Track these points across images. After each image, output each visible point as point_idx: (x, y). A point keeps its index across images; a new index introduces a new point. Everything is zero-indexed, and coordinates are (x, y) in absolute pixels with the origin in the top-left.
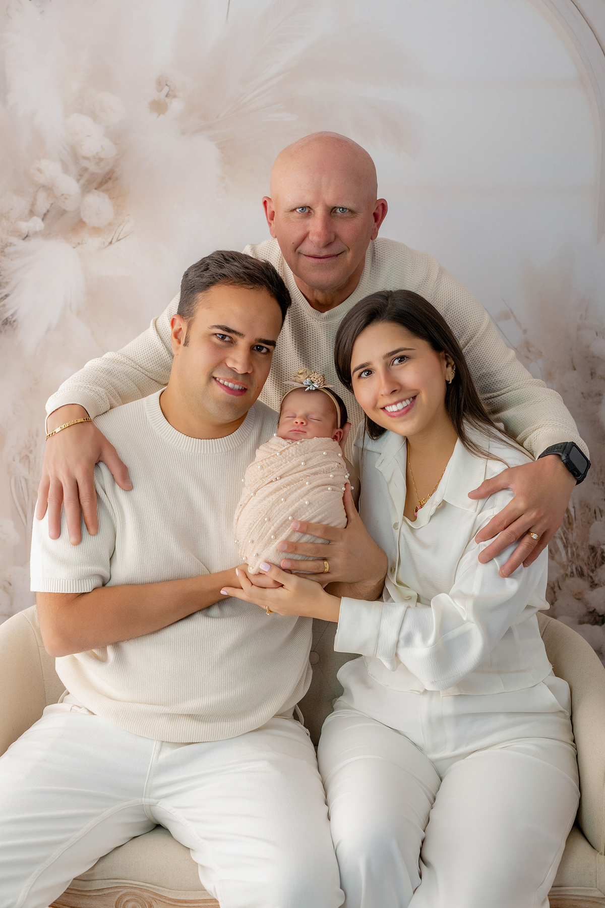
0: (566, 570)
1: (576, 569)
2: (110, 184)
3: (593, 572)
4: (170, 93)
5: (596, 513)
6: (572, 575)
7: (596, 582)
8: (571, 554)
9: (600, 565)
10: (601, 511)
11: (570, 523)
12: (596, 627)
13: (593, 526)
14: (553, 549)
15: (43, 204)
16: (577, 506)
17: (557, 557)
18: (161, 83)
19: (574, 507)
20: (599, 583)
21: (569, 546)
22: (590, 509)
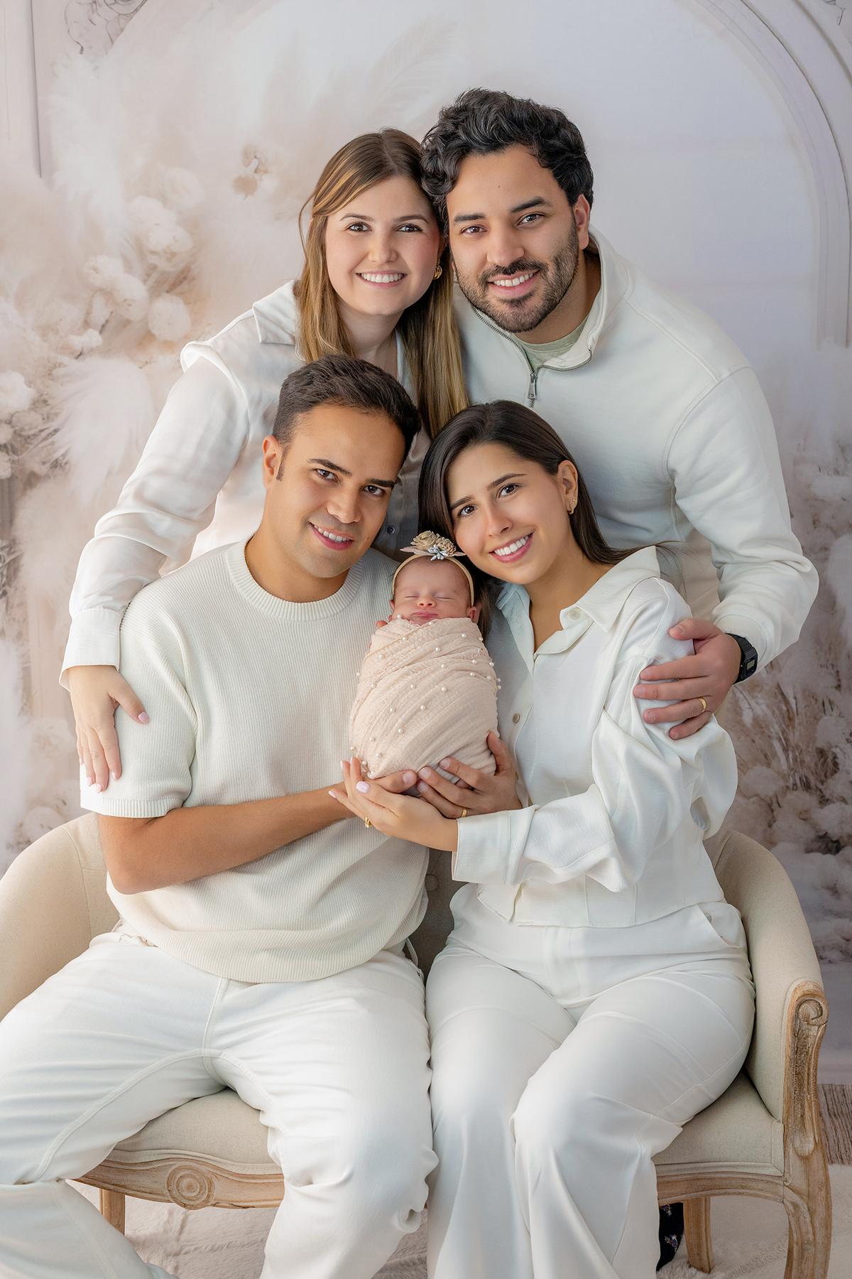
0: (787, 782)
1: (800, 779)
2: (185, 286)
3: (822, 784)
4: (259, 167)
5: (826, 706)
6: (795, 787)
7: (827, 797)
8: (793, 759)
9: (832, 775)
10: (831, 703)
11: (790, 719)
12: (829, 856)
13: (821, 722)
14: (769, 754)
15: (101, 312)
16: (799, 696)
17: (774, 763)
18: (249, 155)
19: (795, 698)
20: (831, 798)
21: (790, 749)
22: (816, 700)
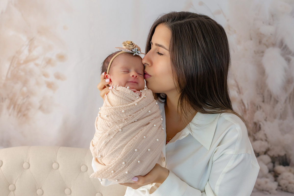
9: (258, 131)
10: (260, 107)
19: (248, 104)
22: (255, 106)
